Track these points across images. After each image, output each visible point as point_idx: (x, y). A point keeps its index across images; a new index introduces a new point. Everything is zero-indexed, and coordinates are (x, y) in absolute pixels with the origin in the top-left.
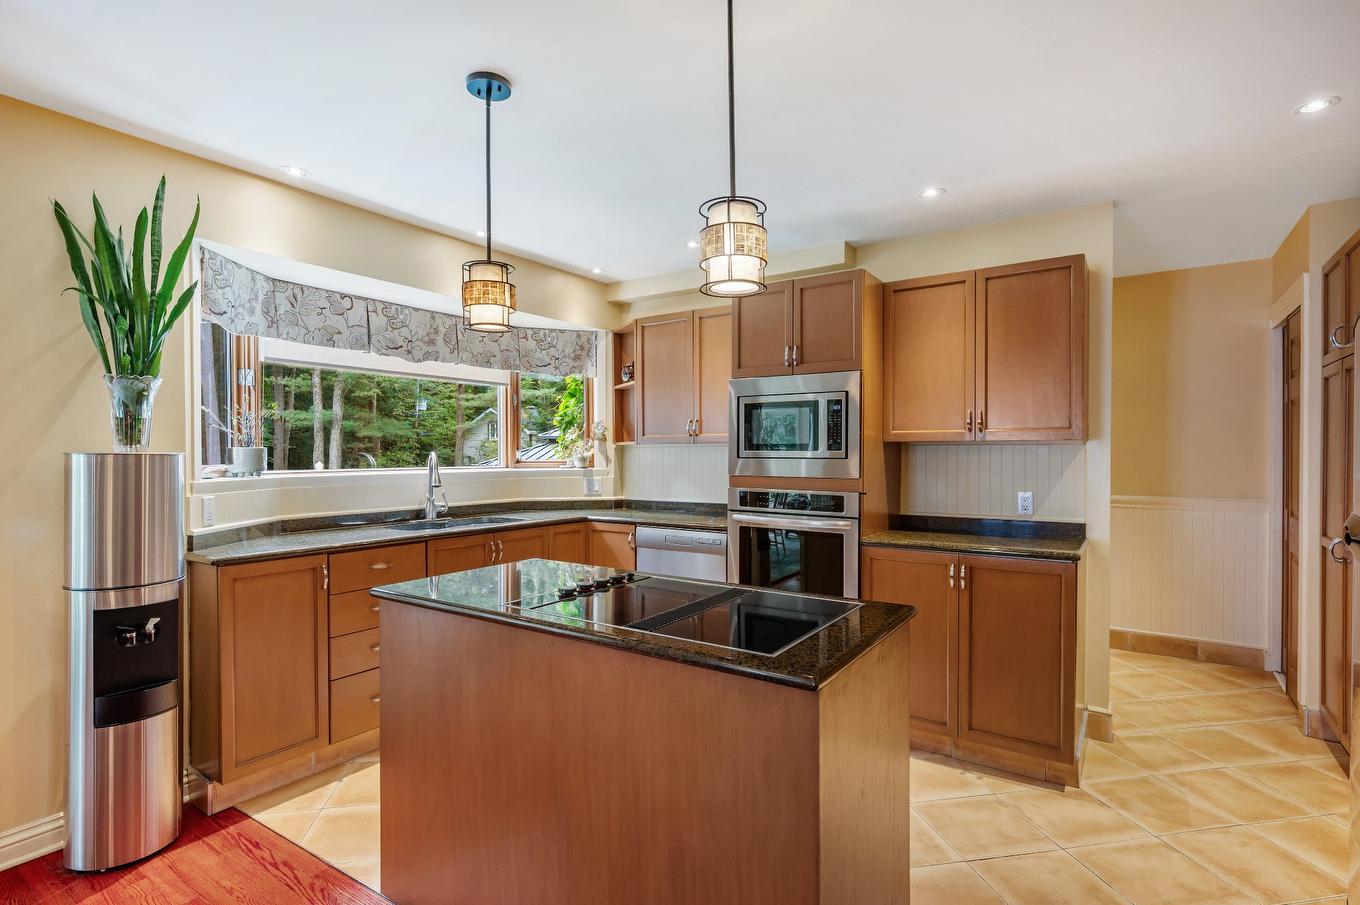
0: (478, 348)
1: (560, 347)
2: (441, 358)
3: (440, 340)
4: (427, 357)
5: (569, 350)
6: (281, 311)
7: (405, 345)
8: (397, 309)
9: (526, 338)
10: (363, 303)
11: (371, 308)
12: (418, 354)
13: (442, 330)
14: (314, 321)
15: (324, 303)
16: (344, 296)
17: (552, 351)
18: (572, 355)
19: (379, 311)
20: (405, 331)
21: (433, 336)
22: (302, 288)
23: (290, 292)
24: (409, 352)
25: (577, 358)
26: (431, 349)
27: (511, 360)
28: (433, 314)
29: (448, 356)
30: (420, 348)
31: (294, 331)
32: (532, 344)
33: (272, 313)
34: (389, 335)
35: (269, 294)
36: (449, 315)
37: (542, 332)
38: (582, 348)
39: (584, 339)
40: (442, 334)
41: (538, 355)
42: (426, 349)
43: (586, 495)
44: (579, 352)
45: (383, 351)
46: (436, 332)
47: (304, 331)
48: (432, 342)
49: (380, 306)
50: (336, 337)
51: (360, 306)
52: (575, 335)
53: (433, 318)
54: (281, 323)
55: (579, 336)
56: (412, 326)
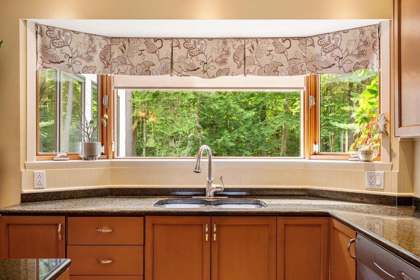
0: (265, 60)
1: (343, 47)
2: (231, 72)
3: (230, 59)
4: (219, 73)
5: (352, 48)
6: (115, 56)
7: (201, 67)
8: (195, 41)
9: (313, 45)
10: (169, 42)
11: (174, 44)
12: (211, 72)
13: (232, 51)
14: (136, 60)
15: (143, 47)
16: (156, 40)
17: (337, 52)
18: (356, 52)
19: (181, 45)
20: (201, 57)
21: (224, 57)
22: (129, 39)
23: (121, 44)
24: (205, 72)
25: (362, 54)
26: (222, 67)
27: (299, 66)
28: (224, 40)
29: (236, 70)
30: (213, 68)
31: (123, 68)
32: (318, 49)
33: (108, 59)
34: (189, 61)
35: (107, 47)
36: (239, 39)
37: (326, 37)
38: (366, 43)
39: (368, 34)
40: (232, 55)
41: (323, 58)
42: (218, 67)
43: (367, 189)
44: (362, 48)
45: (183, 73)
46: (228, 53)
47: (130, 67)
48: (224, 62)
49: (182, 42)
50: (151, 68)
51: (167, 44)
52: (358, 31)
53: (225, 43)
54: (114, 64)
55: (362, 33)
56: (207, 52)
